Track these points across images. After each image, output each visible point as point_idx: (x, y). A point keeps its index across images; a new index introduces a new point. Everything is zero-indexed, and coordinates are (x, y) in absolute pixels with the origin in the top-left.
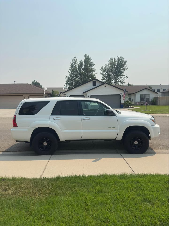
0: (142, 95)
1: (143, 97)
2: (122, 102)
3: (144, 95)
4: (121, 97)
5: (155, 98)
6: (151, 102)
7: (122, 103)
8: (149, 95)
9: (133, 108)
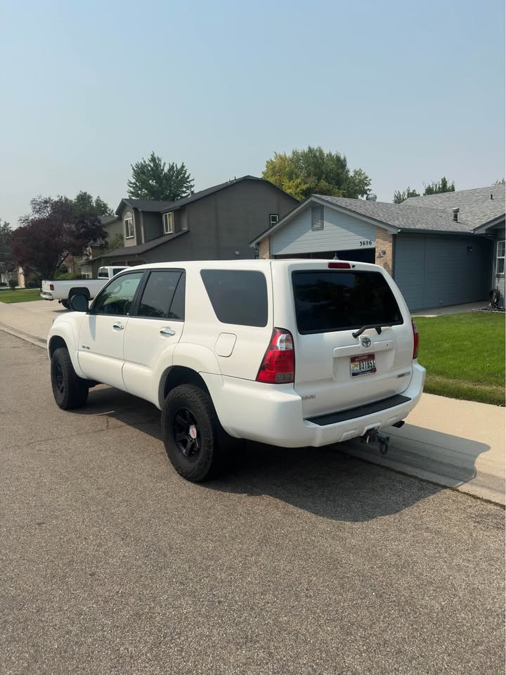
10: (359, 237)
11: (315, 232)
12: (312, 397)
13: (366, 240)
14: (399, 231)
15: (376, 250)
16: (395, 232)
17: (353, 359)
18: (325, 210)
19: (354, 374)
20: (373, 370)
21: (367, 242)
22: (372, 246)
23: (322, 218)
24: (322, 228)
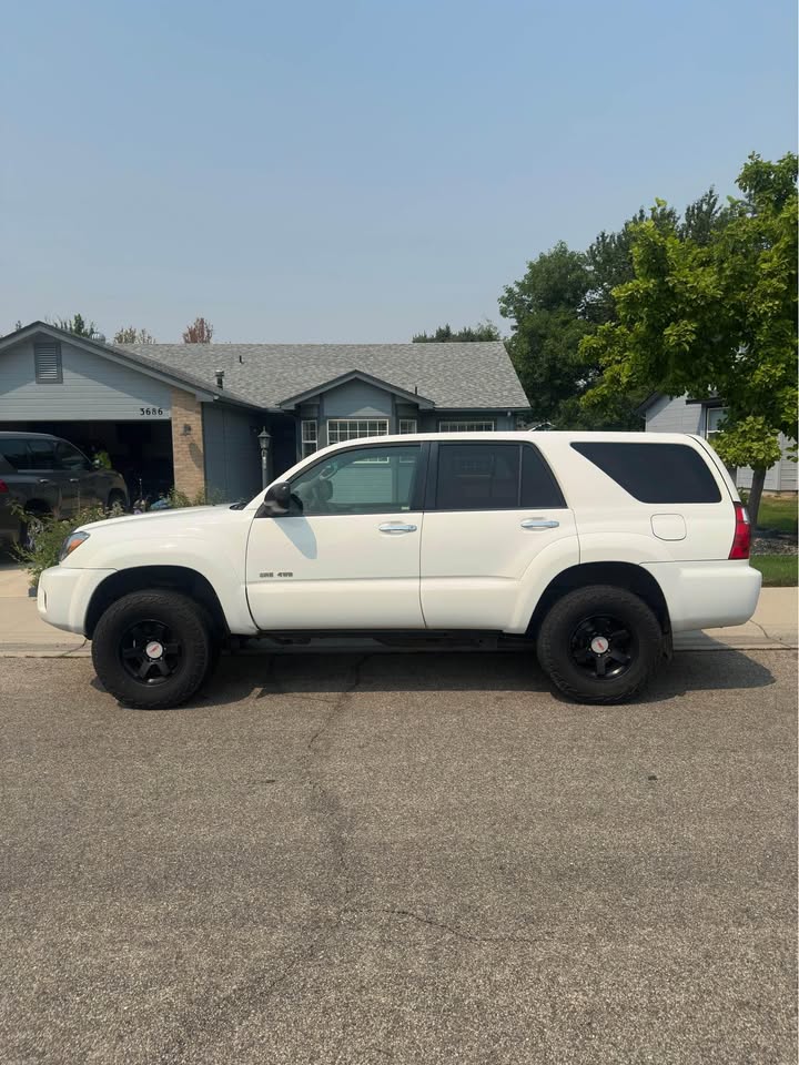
10: (140, 401)
11: (42, 386)
13: (151, 407)
14: (216, 398)
15: (173, 423)
16: (209, 399)
18: (63, 351)
21: (154, 410)
22: (165, 416)
23: (59, 364)
24: (59, 380)
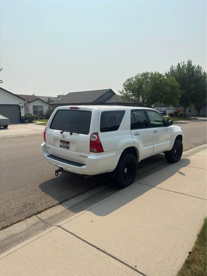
0: (34, 107)
1: (36, 109)
2: (23, 115)
3: (37, 106)
4: (21, 108)
5: (49, 111)
6: (45, 115)
7: (23, 117)
8: (42, 106)
9: (36, 122)
12: (50, 148)
17: (61, 141)
19: (60, 146)
20: (68, 148)
